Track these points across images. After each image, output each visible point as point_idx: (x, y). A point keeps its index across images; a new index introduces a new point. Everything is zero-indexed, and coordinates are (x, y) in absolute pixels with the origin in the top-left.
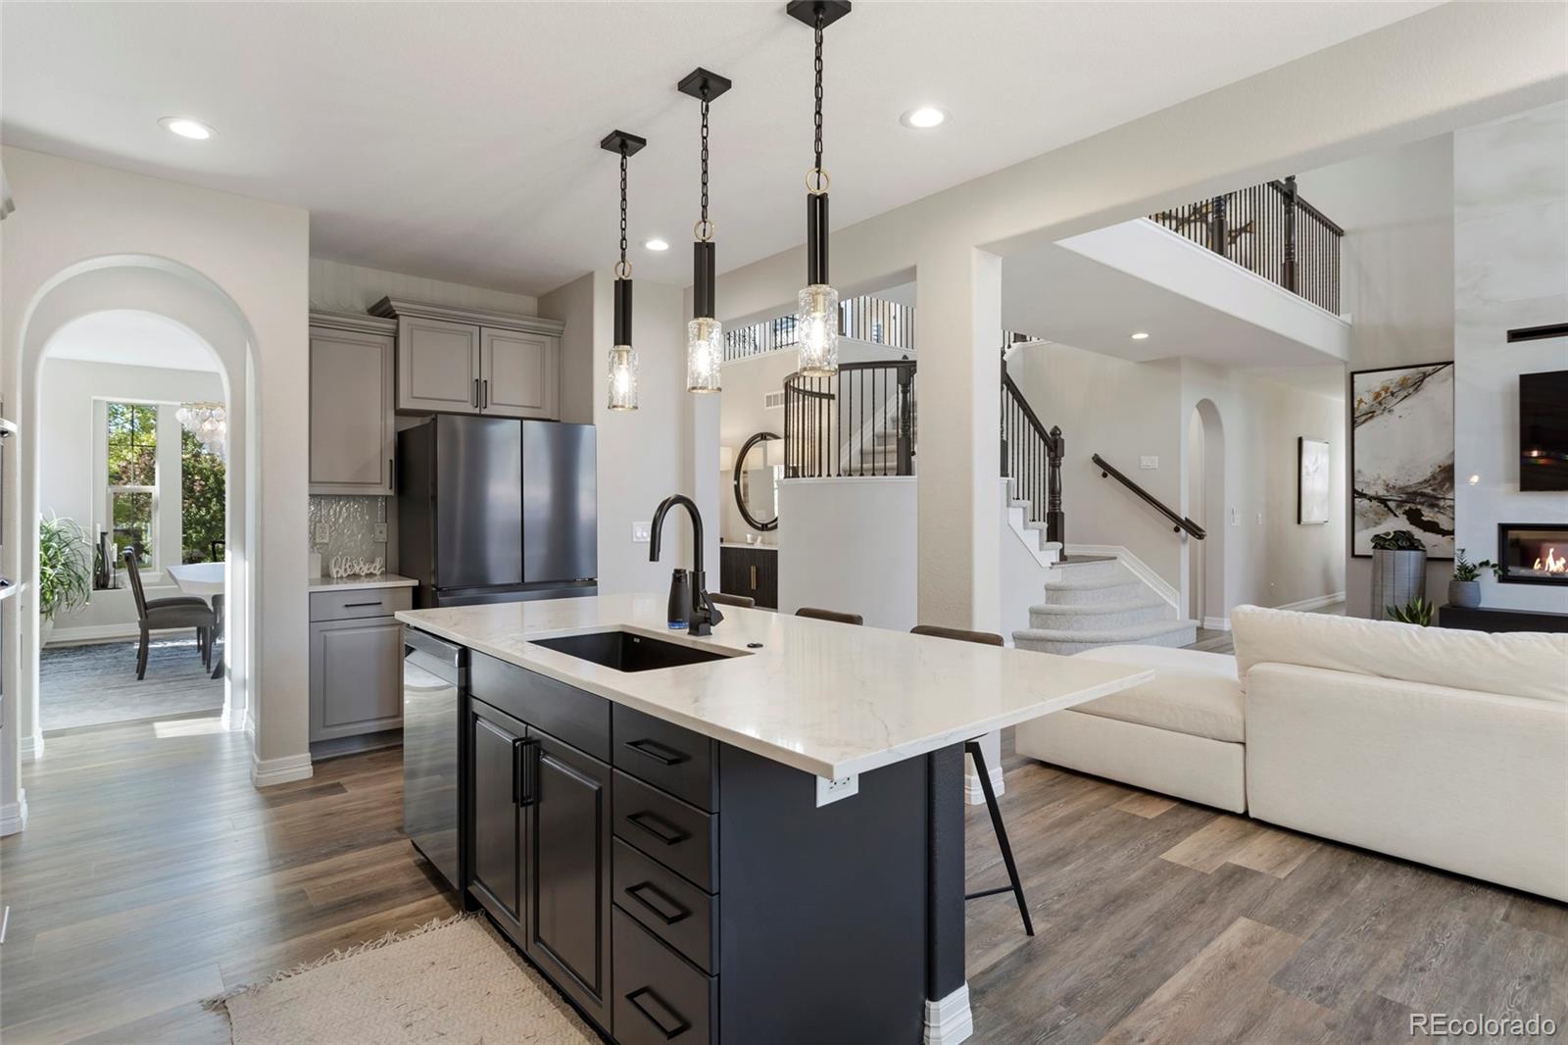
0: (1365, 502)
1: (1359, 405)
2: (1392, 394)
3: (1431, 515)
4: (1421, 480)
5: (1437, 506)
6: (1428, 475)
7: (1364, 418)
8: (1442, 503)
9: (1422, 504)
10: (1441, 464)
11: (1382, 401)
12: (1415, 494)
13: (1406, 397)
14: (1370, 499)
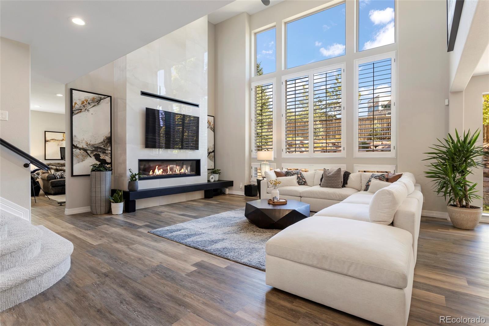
0: (78, 151)
1: (75, 105)
2: (89, 103)
3: (103, 156)
4: (100, 142)
5: (105, 153)
6: (102, 140)
7: (77, 111)
8: (107, 152)
9: (100, 152)
10: (107, 136)
11: (85, 105)
12: (98, 148)
13: (94, 106)
14: (80, 149)
